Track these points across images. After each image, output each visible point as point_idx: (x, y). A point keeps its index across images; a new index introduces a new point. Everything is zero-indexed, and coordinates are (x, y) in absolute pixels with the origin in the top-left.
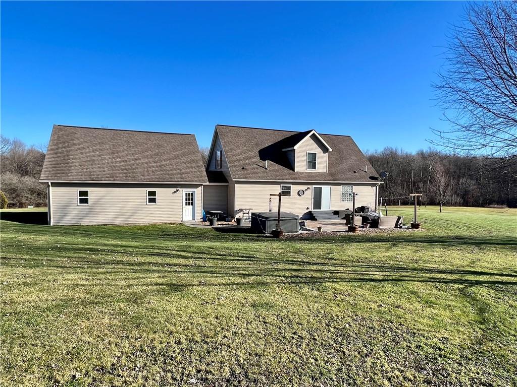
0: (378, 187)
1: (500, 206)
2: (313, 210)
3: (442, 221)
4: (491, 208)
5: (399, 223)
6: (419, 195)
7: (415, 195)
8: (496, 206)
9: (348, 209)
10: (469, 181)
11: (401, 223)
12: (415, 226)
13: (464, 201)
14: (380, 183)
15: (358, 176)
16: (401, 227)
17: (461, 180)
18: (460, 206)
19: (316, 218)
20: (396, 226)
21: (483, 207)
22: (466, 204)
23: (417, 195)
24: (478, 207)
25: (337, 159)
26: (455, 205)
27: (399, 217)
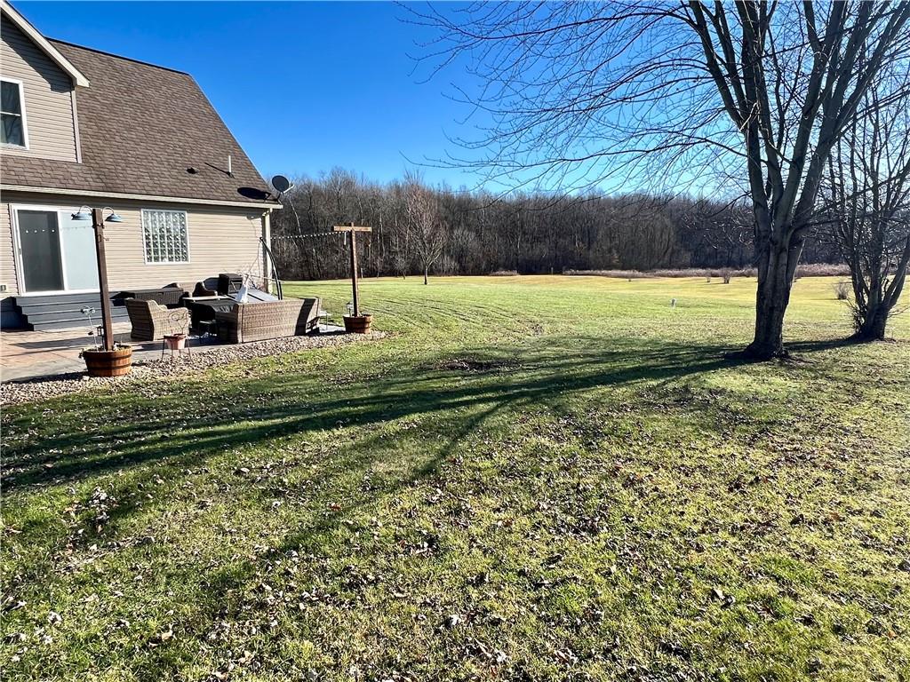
0: (267, 218)
1: (510, 273)
2: (24, 294)
3: (428, 304)
4: (498, 275)
5: (310, 318)
6: (363, 229)
7: (349, 229)
8: (503, 272)
9: (174, 285)
10: (466, 232)
11: (317, 319)
12: (356, 325)
13: (461, 266)
14: (272, 207)
15: (203, 185)
16: (316, 332)
17: (455, 232)
18: (455, 275)
19: (30, 321)
20: (300, 330)
21: (487, 275)
22: (463, 271)
23: (357, 229)
24: (480, 275)
25: (130, 129)
26: (448, 273)
27: (306, 300)
